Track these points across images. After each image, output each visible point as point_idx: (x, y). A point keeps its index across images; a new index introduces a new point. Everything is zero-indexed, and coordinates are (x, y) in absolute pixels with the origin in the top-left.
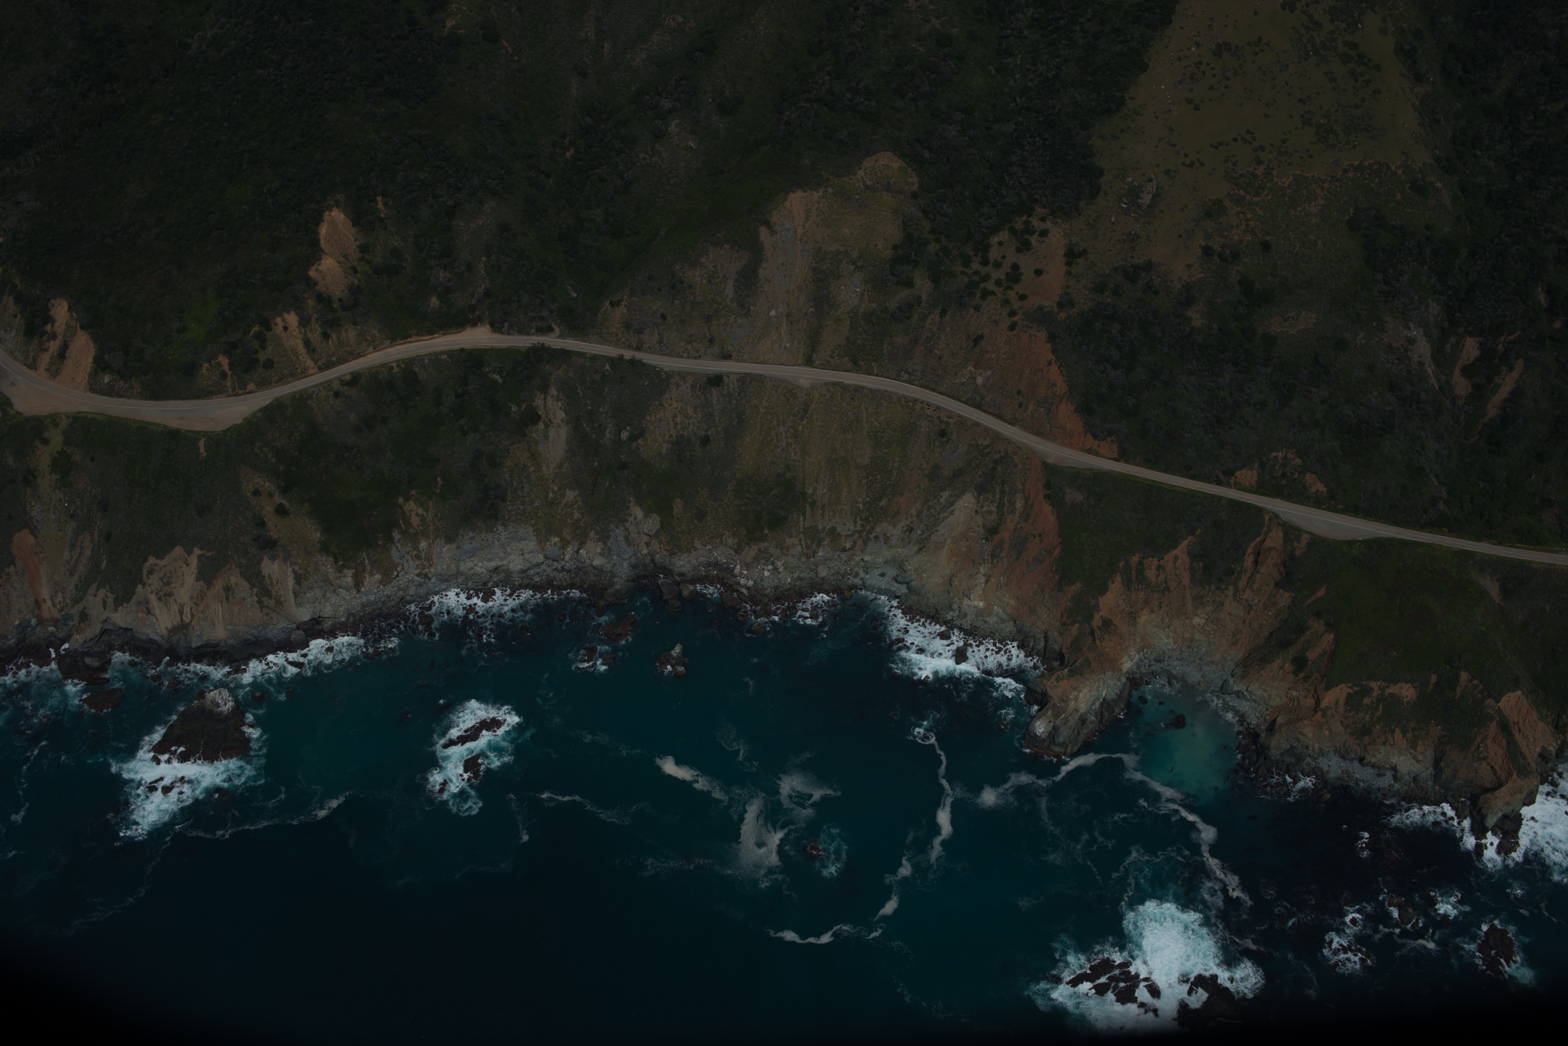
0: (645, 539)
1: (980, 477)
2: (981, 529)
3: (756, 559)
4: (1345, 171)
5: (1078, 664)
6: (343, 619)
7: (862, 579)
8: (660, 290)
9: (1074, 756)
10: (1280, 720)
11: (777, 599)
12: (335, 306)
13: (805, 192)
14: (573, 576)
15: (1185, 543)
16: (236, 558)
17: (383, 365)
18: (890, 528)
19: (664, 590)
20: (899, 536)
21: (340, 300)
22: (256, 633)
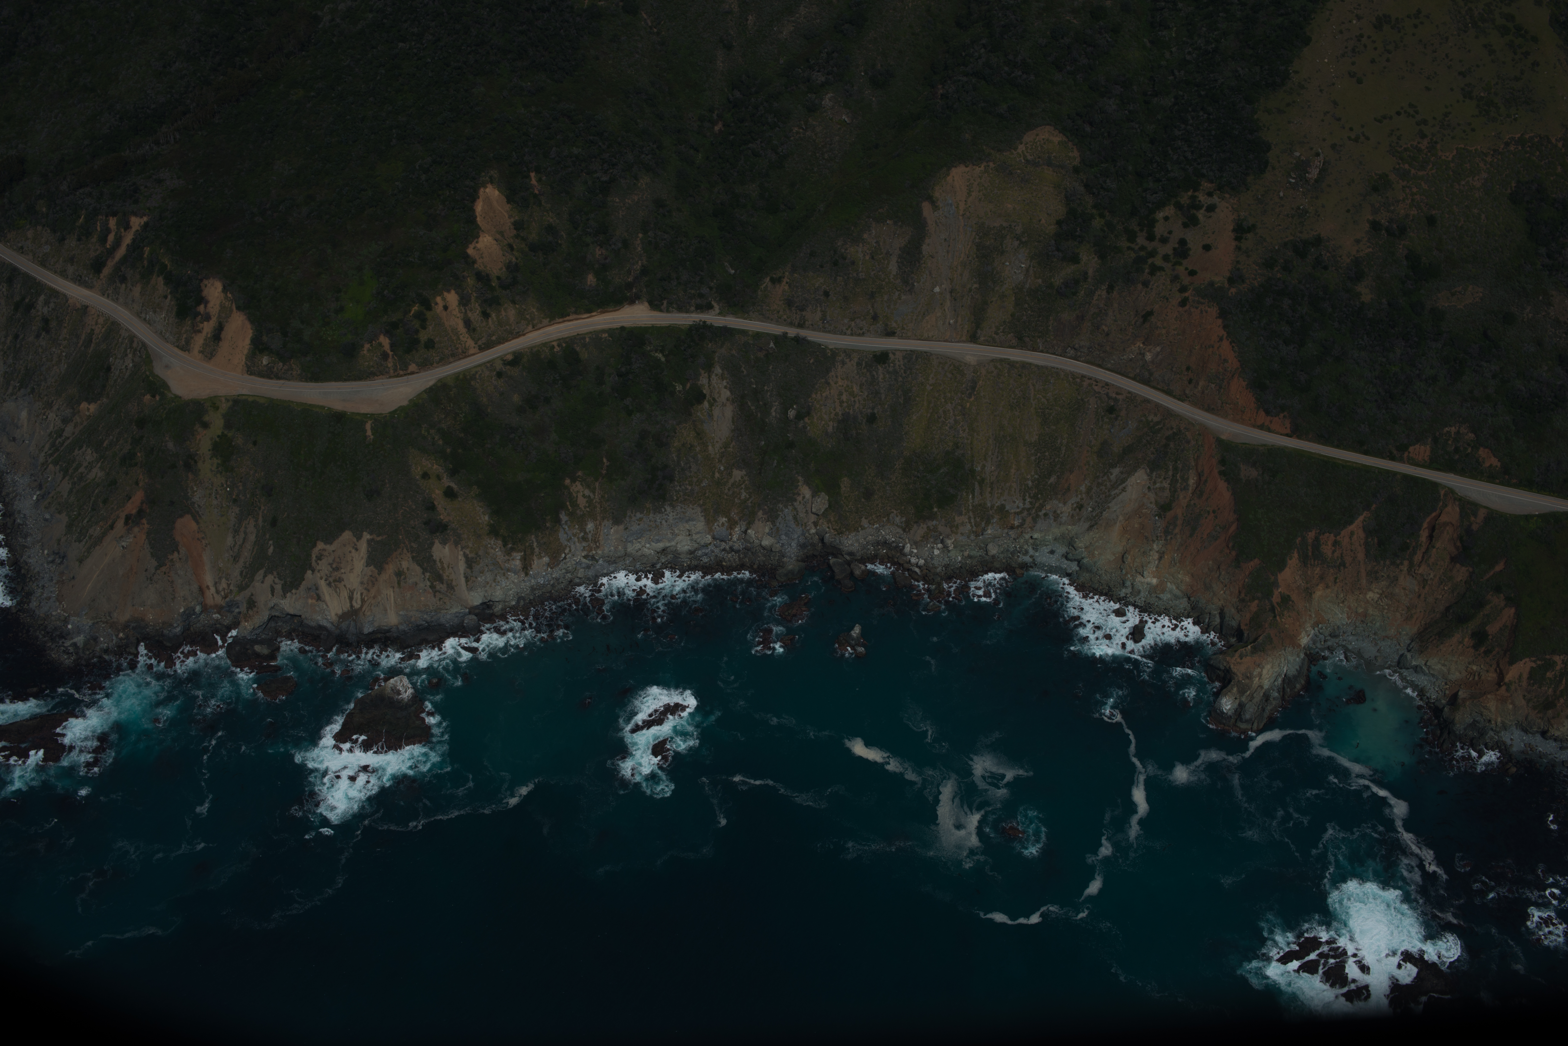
0: (813, 518)
1: (1153, 453)
2: (1153, 506)
3: (925, 538)
4: (1507, 144)
5: (1260, 640)
6: (514, 603)
7: (1031, 557)
8: (822, 266)
9: (1259, 732)
10: (1462, 694)
11: (949, 579)
12: (494, 285)
13: (966, 167)
14: (741, 556)
15: (1361, 518)
16: (407, 543)
17: (545, 344)
18: (1061, 505)
19: (836, 570)
20: (1069, 513)
21: (498, 278)
22: (429, 619)
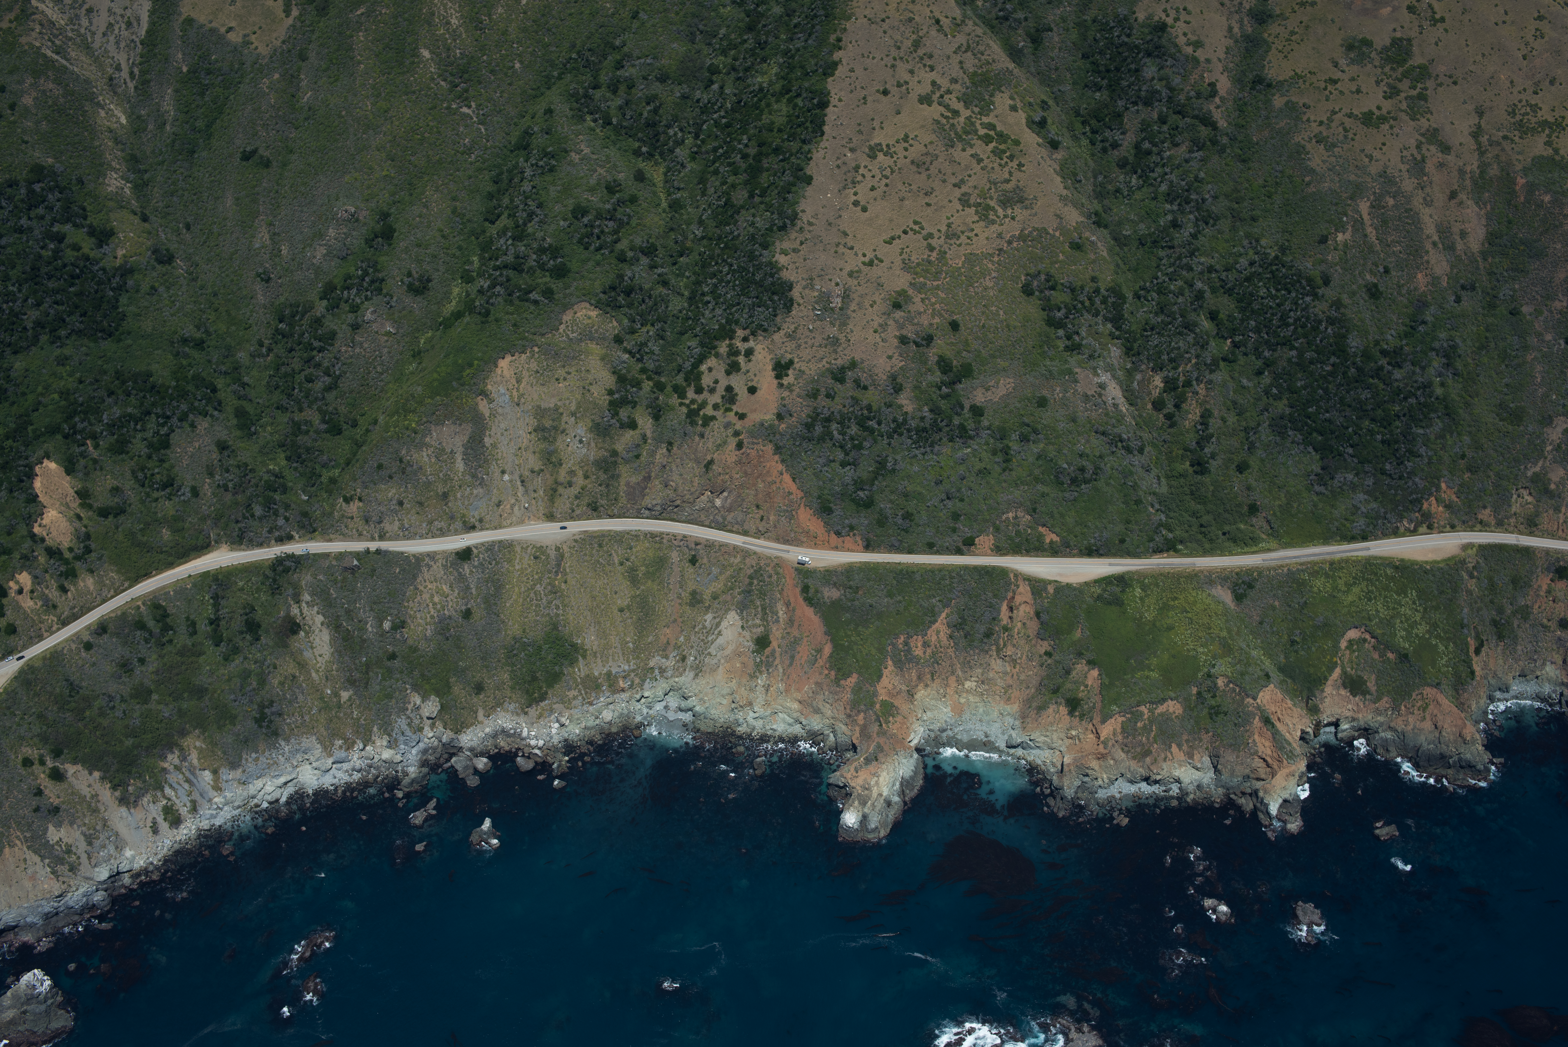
0: (428, 722)
1: (740, 594)
2: (750, 643)
3: (541, 718)
4: (1010, 242)
5: (872, 750)
7: (646, 715)
8: (391, 477)
10: (1066, 761)
12: (67, 557)
13: (513, 356)
14: (364, 774)
15: (944, 615)
16: (19, 833)
17: (129, 607)
18: (664, 660)
19: (459, 768)
20: (674, 666)
21: (71, 550)
22: (57, 904)
